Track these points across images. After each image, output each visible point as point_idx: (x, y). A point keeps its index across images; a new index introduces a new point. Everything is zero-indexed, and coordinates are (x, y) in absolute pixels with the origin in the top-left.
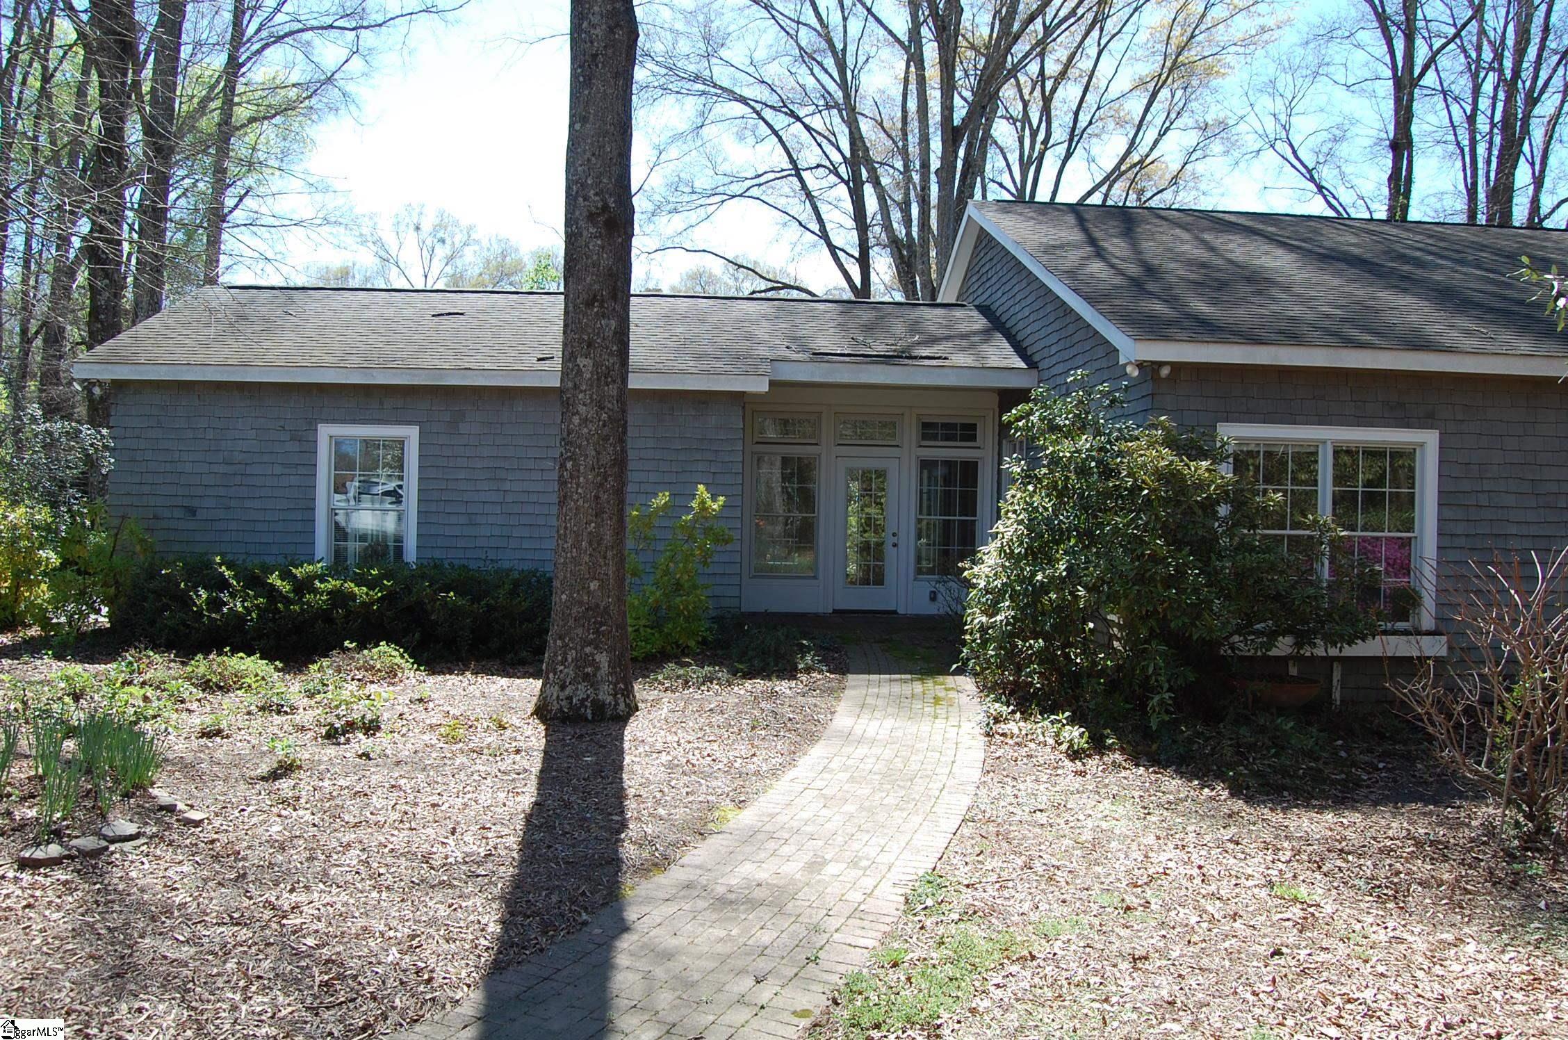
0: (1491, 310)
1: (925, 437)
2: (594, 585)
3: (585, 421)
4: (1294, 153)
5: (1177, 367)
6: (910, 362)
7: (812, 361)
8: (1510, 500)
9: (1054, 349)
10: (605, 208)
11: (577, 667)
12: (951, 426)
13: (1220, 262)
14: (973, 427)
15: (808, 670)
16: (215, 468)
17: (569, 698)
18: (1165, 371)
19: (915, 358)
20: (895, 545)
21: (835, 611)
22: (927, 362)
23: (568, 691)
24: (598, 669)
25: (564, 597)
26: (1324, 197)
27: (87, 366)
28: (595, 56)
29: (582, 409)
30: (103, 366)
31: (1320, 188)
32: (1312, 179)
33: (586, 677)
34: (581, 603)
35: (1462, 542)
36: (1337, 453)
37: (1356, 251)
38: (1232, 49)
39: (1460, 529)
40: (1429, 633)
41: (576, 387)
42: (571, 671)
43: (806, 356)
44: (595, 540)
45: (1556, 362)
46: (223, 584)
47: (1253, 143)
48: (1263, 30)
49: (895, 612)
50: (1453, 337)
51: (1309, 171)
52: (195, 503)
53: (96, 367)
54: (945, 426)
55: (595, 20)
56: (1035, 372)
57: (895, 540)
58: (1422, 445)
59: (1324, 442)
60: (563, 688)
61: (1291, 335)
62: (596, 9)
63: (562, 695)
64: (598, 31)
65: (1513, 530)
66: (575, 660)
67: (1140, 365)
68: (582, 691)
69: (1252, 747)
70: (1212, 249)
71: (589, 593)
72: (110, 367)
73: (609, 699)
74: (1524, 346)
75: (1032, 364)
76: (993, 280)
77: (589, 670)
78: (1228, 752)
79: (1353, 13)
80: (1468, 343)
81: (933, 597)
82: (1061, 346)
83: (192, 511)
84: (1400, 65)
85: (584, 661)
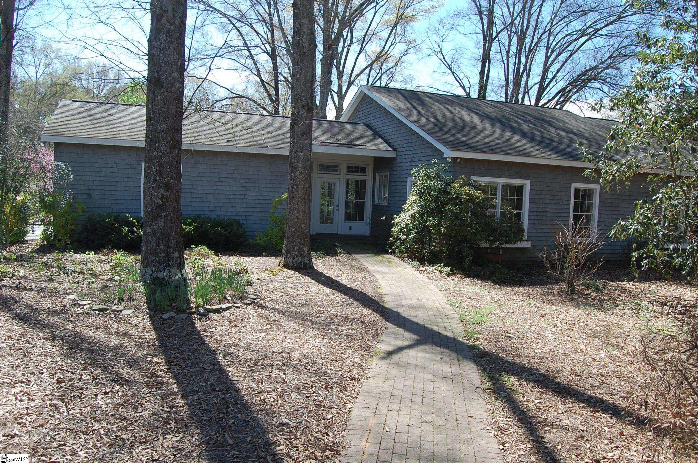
0: (541, 142)
1: (348, 171)
2: (303, 226)
3: (301, 173)
4: (444, 58)
5: (461, 159)
6: (354, 147)
7: (322, 145)
8: (548, 202)
9: (405, 146)
10: (308, 104)
11: (298, 252)
12: (358, 168)
13: (457, 119)
14: (365, 168)
15: (340, 253)
16: (100, 179)
17: (296, 262)
18: (459, 160)
19: (356, 145)
20: (337, 210)
21: (317, 233)
22: (361, 147)
23: (296, 259)
24: (304, 252)
25: (293, 230)
26: (455, 77)
27: (47, 137)
28: (305, 53)
29: (299, 169)
30: (54, 137)
31: (453, 73)
32: (450, 69)
33: (301, 255)
34: (299, 231)
35: (535, 214)
36: (503, 186)
37: (495, 115)
38: (421, 14)
39: (534, 210)
40: (526, 241)
41: (298, 162)
42: (296, 253)
43: (319, 143)
44: (303, 211)
45: (563, 161)
46: (133, 225)
47: (428, 52)
48: (434, 7)
49: (337, 234)
50: (534, 152)
51: (449, 66)
52: (91, 192)
53: (51, 137)
54: (355, 167)
55: (305, 40)
56: (395, 152)
57: (337, 208)
58: (526, 184)
59: (499, 183)
60: (294, 258)
61: (491, 150)
62: (305, 37)
63: (294, 261)
64: (306, 45)
65: (548, 210)
66: (297, 250)
67: (452, 158)
68: (300, 260)
69: (494, 272)
70: (452, 113)
71: (302, 228)
72: (57, 137)
73: (308, 262)
74: (554, 156)
75: (395, 150)
76: (371, 115)
77: (302, 253)
78: (489, 273)
79: (467, 6)
80: (540, 154)
81: (350, 228)
82: (409, 145)
83: (90, 195)
84: (485, 30)
85: (299, 250)
